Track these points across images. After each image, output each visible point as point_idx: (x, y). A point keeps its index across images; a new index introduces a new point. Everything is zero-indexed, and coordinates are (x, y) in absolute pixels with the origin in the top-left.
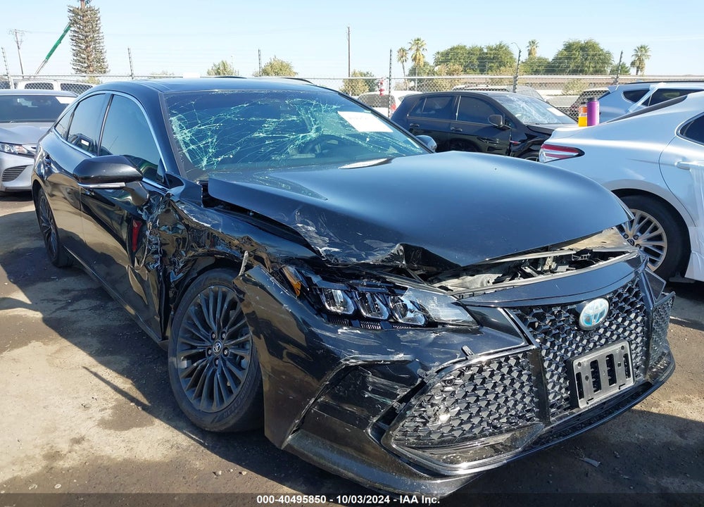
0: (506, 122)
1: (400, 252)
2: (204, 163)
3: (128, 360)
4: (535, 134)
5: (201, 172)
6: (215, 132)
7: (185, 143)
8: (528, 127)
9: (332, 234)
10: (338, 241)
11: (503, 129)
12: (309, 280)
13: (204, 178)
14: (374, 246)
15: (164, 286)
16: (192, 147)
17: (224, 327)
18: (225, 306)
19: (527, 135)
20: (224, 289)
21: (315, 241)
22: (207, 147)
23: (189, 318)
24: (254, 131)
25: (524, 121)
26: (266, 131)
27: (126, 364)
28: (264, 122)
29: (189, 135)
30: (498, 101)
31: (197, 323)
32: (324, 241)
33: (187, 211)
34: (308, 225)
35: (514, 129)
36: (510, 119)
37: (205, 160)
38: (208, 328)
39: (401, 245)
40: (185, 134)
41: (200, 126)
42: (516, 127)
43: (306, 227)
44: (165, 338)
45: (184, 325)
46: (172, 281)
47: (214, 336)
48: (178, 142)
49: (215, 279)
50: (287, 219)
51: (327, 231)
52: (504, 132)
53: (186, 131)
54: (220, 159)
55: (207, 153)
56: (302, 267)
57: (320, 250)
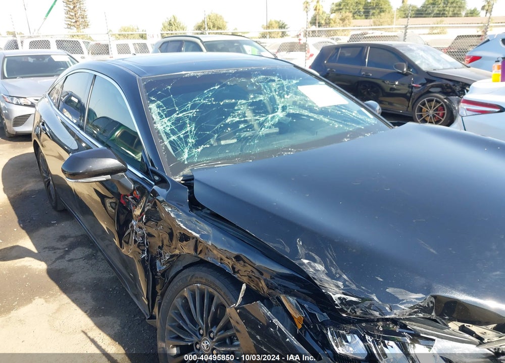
0: (409, 68)
1: (430, 303)
2: (186, 156)
3: (119, 322)
4: (434, 79)
5: (183, 166)
6: (192, 119)
7: (166, 133)
8: (428, 73)
9: (345, 277)
10: (354, 287)
11: (406, 75)
12: (313, 316)
13: (187, 171)
14: (400, 297)
15: (151, 274)
16: (173, 138)
17: (212, 327)
18: (213, 309)
19: (426, 79)
20: (211, 290)
21: (326, 285)
22: (186, 137)
23: (176, 308)
24: (227, 115)
25: (424, 67)
26: (239, 115)
27: (117, 328)
28: (235, 104)
29: (169, 124)
30: (401, 51)
31: (185, 317)
32: (338, 287)
33: (174, 214)
34: (315, 261)
35: (416, 75)
36: (411, 65)
37: (186, 151)
38: (194, 323)
39: (433, 296)
40: (165, 123)
41: (178, 114)
42: (417, 73)
43: (313, 264)
44: (153, 317)
45: (171, 313)
46: (158, 270)
47: (201, 332)
48: (159, 132)
49: (202, 278)
50: (288, 250)
51: (339, 271)
52: (406, 77)
53: (166, 120)
54: (199, 150)
55: (187, 143)
56: (305, 300)
57: (333, 296)
